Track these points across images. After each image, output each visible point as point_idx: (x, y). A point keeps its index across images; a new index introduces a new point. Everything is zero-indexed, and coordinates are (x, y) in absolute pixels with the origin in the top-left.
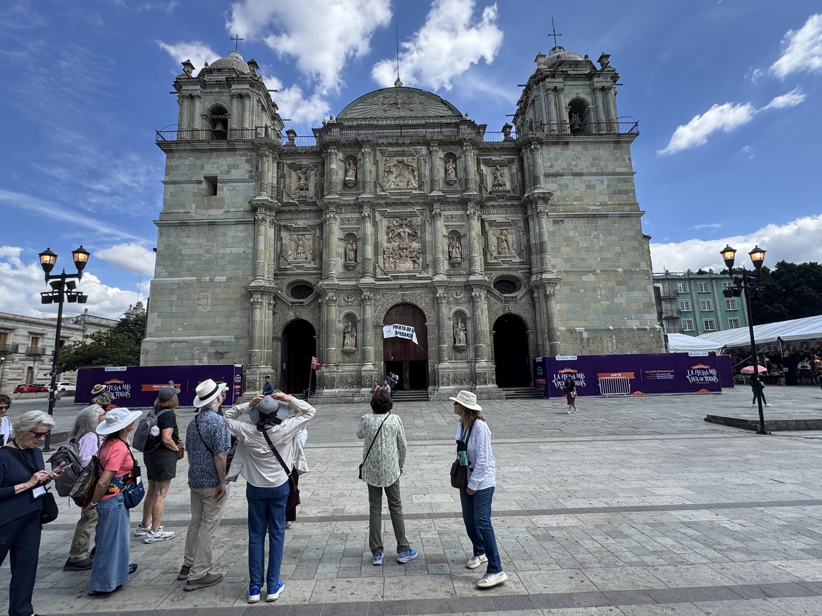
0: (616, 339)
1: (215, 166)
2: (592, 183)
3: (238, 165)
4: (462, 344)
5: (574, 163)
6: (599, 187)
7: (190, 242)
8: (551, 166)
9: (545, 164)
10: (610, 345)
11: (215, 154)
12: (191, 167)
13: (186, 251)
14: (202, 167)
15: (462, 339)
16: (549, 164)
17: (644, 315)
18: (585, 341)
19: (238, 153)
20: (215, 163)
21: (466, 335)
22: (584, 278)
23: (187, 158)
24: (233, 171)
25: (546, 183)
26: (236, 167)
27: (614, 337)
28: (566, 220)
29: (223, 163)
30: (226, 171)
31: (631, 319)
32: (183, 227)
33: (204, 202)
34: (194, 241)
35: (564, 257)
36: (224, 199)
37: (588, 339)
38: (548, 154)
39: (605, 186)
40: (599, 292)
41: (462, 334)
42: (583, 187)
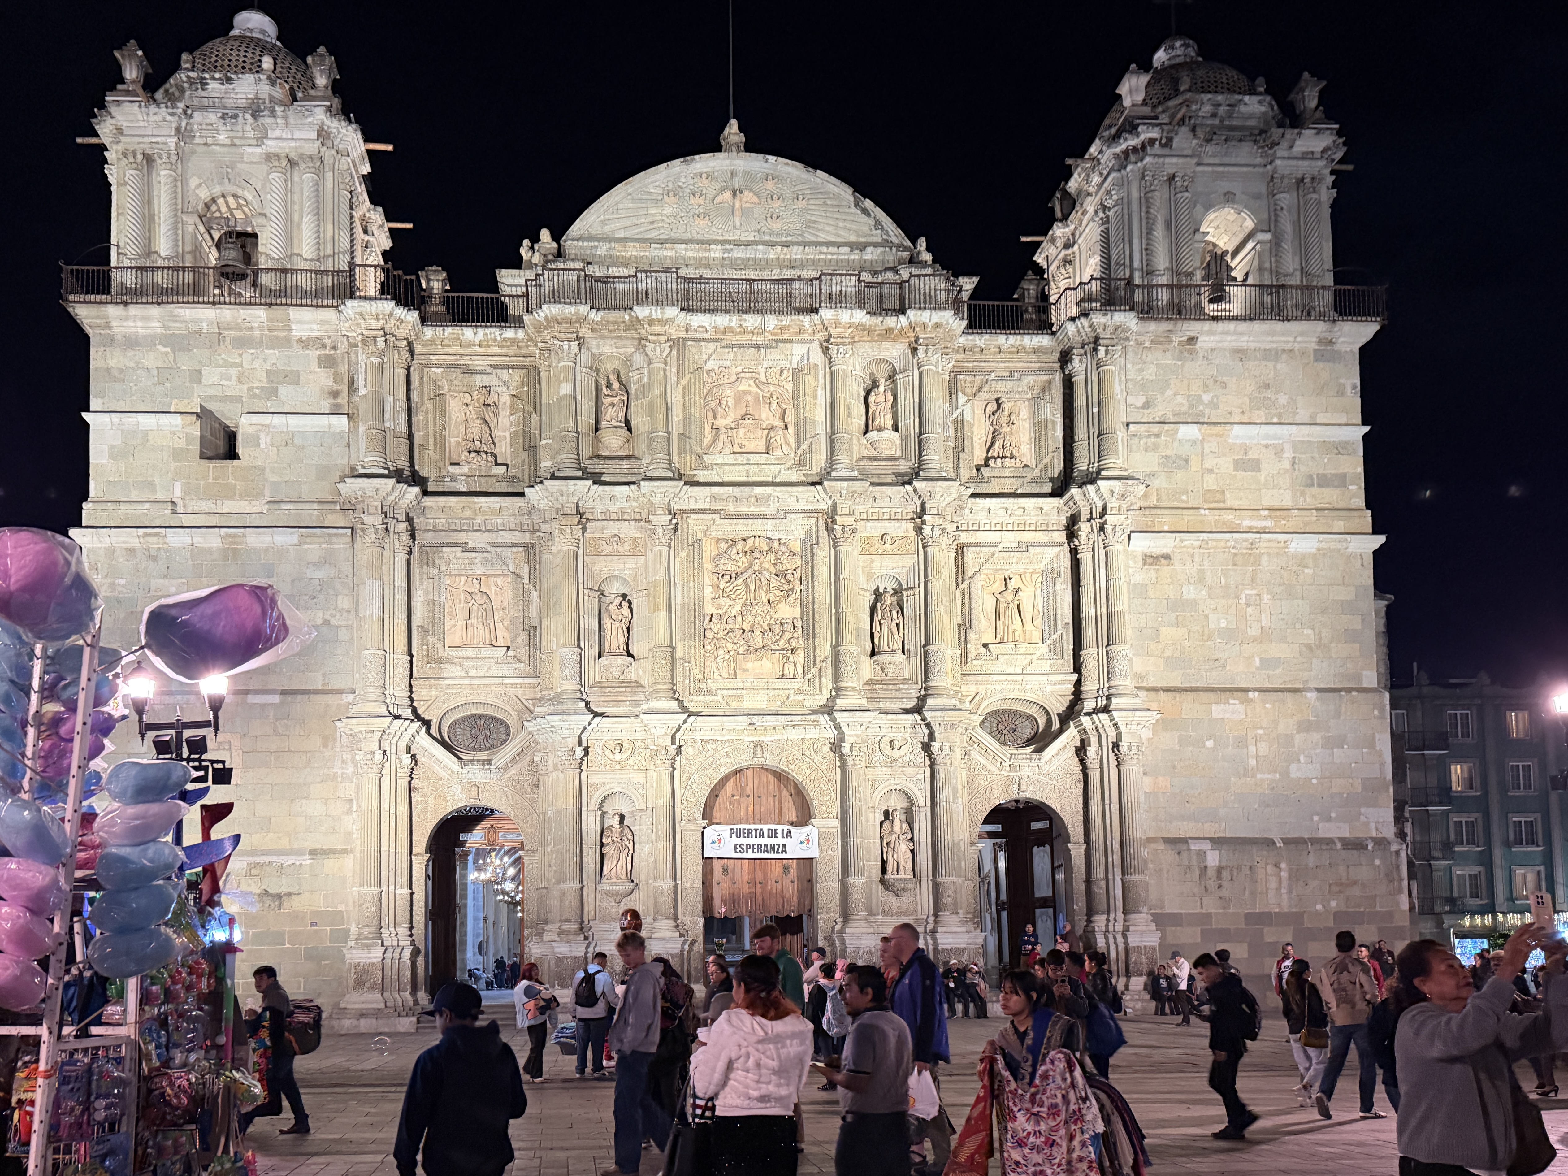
0: (1290, 871)
1: (233, 372)
2: (1252, 455)
3: (297, 374)
4: (902, 876)
5: (1206, 398)
6: (1270, 467)
8: (1147, 405)
9: (1130, 400)
10: (1273, 884)
12: (163, 374)
14: (197, 376)
15: (902, 863)
16: (1140, 401)
17: (1363, 810)
18: (1211, 873)
20: (234, 365)
21: (912, 851)
22: (1218, 711)
23: (153, 349)
24: (285, 391)
25: (1130, 451)
26: (293, 378)
27: (1283, 865)
28: (1177, 556)
29: (256, 364)
30: (262, 388)
31: (1329, 819)
32: (154, 549)
33: (205, 478)
35: (1168, 653)
36: (263, 469)
37: (1219, 870)
38: (1141, 370)
39: (1287, 465)
40: (1252, 749)
41: (903, 848)
42: (1225, 464)
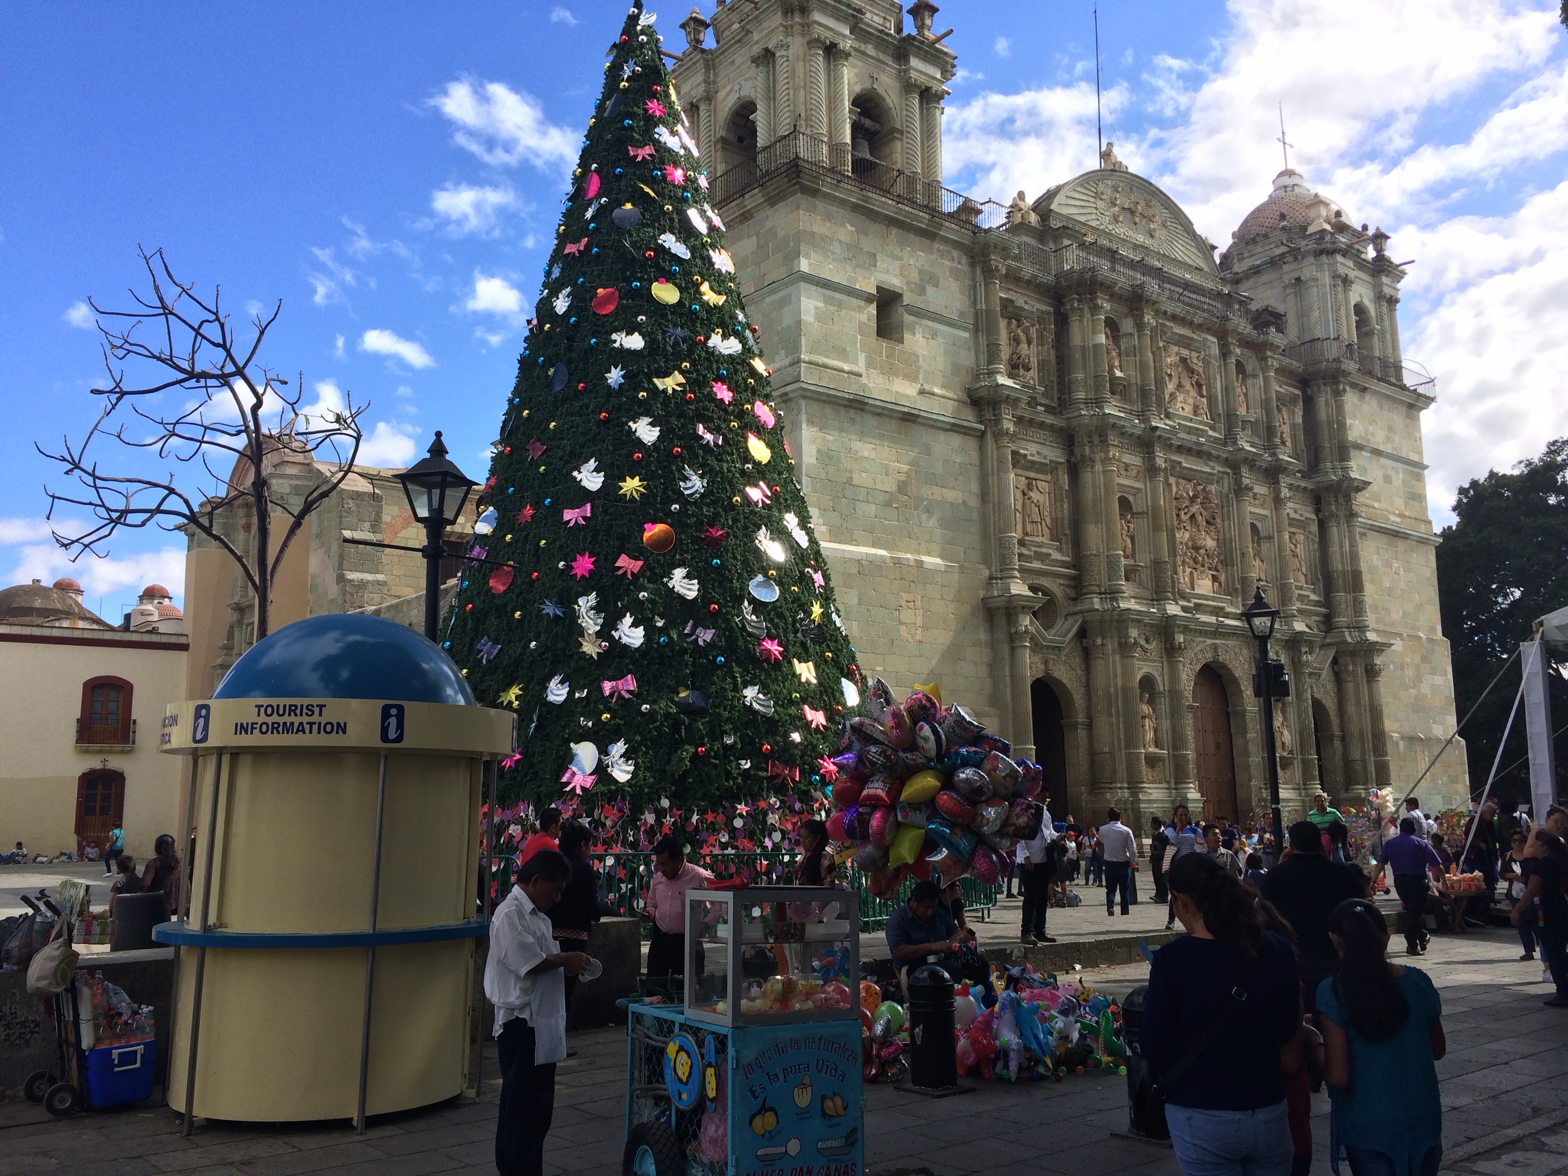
0: (1429, 757)
1: (897, 264)
2: (1388, 473)
3: (938, 278)
4: (1286, 754)
5: (1370, 429)
6: (1396, 482)
7: (866, 454)
8: (1357, 430)
11: (894, 231)
12: (852, 252)
13: (861, 478)
14: (873, 259)
15: (1286, 744)
17: (1447, 717)
18: (1402, 756)
19: (936, 245)
20: (897, 257)
23: (842, 225)
24: (930, 290)
28: (1369, 533)
29: (911, 262)
30: (917, 285)
31: (1436, 722)
32: (852, 413)
33: (880, 353)
34: (873, 455)
36: (917, 357)
37: (1404, 754)
39: (1401, 482)
41: (1286, 733)
42: (1381, 477)
